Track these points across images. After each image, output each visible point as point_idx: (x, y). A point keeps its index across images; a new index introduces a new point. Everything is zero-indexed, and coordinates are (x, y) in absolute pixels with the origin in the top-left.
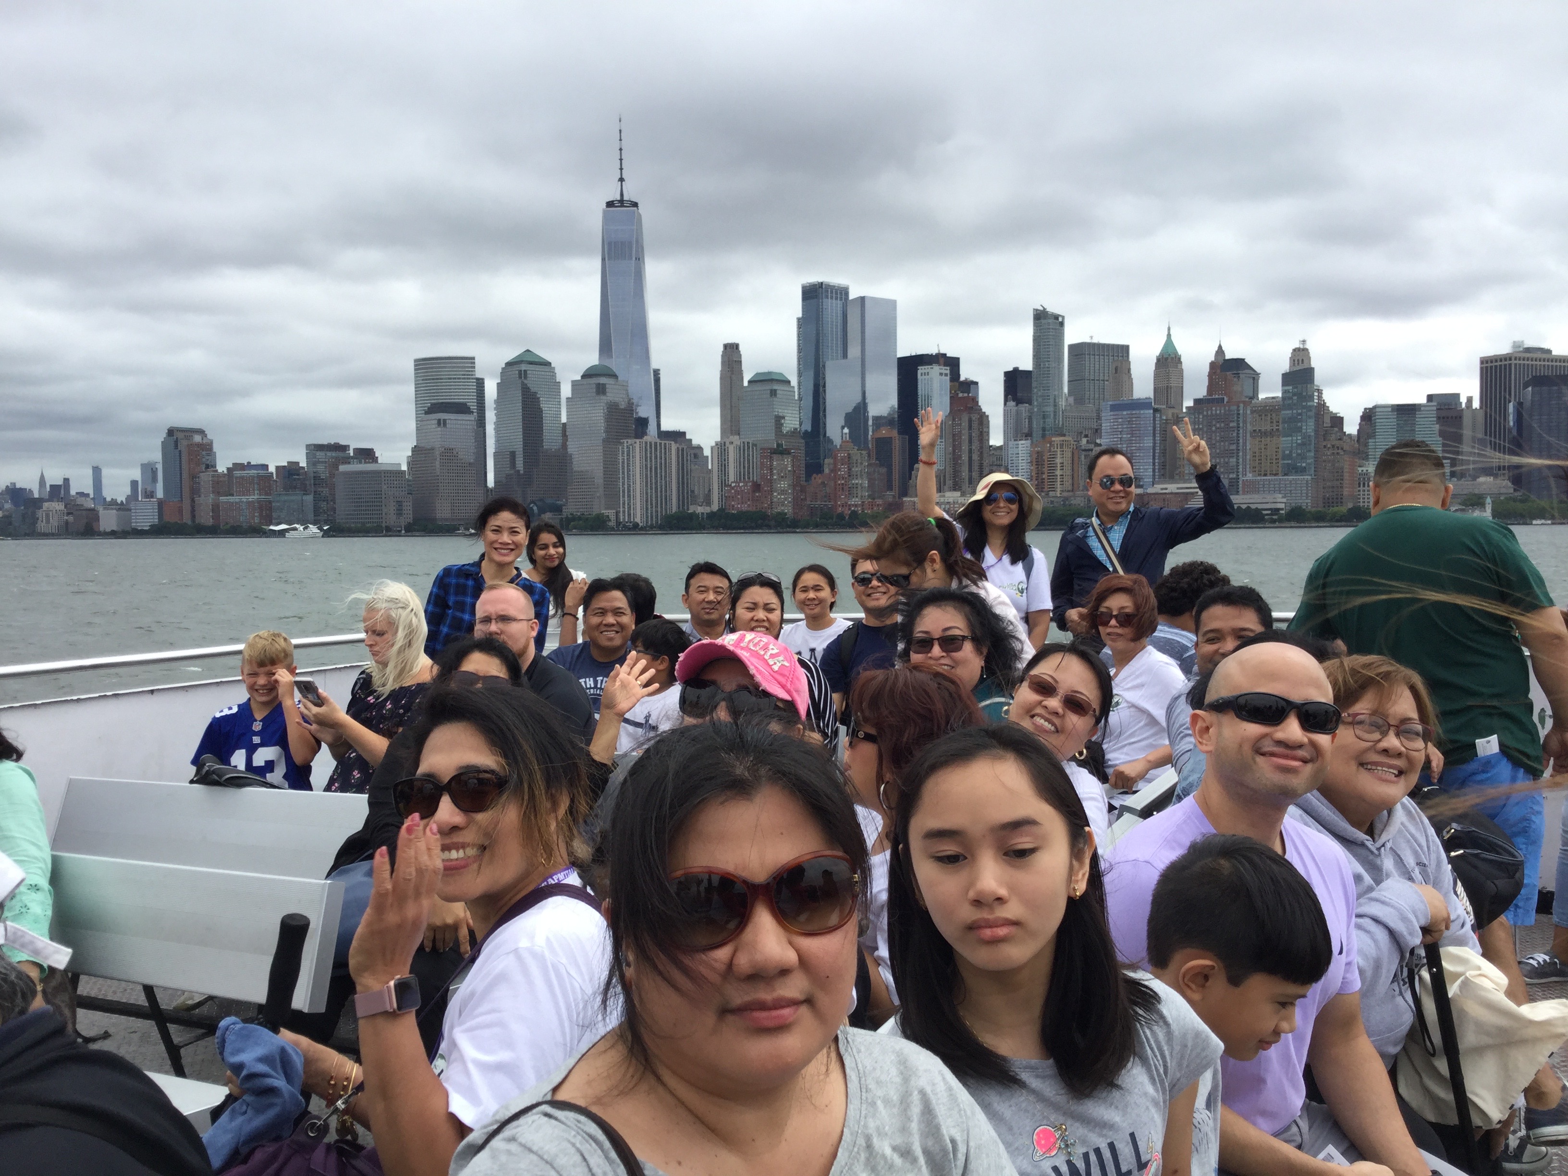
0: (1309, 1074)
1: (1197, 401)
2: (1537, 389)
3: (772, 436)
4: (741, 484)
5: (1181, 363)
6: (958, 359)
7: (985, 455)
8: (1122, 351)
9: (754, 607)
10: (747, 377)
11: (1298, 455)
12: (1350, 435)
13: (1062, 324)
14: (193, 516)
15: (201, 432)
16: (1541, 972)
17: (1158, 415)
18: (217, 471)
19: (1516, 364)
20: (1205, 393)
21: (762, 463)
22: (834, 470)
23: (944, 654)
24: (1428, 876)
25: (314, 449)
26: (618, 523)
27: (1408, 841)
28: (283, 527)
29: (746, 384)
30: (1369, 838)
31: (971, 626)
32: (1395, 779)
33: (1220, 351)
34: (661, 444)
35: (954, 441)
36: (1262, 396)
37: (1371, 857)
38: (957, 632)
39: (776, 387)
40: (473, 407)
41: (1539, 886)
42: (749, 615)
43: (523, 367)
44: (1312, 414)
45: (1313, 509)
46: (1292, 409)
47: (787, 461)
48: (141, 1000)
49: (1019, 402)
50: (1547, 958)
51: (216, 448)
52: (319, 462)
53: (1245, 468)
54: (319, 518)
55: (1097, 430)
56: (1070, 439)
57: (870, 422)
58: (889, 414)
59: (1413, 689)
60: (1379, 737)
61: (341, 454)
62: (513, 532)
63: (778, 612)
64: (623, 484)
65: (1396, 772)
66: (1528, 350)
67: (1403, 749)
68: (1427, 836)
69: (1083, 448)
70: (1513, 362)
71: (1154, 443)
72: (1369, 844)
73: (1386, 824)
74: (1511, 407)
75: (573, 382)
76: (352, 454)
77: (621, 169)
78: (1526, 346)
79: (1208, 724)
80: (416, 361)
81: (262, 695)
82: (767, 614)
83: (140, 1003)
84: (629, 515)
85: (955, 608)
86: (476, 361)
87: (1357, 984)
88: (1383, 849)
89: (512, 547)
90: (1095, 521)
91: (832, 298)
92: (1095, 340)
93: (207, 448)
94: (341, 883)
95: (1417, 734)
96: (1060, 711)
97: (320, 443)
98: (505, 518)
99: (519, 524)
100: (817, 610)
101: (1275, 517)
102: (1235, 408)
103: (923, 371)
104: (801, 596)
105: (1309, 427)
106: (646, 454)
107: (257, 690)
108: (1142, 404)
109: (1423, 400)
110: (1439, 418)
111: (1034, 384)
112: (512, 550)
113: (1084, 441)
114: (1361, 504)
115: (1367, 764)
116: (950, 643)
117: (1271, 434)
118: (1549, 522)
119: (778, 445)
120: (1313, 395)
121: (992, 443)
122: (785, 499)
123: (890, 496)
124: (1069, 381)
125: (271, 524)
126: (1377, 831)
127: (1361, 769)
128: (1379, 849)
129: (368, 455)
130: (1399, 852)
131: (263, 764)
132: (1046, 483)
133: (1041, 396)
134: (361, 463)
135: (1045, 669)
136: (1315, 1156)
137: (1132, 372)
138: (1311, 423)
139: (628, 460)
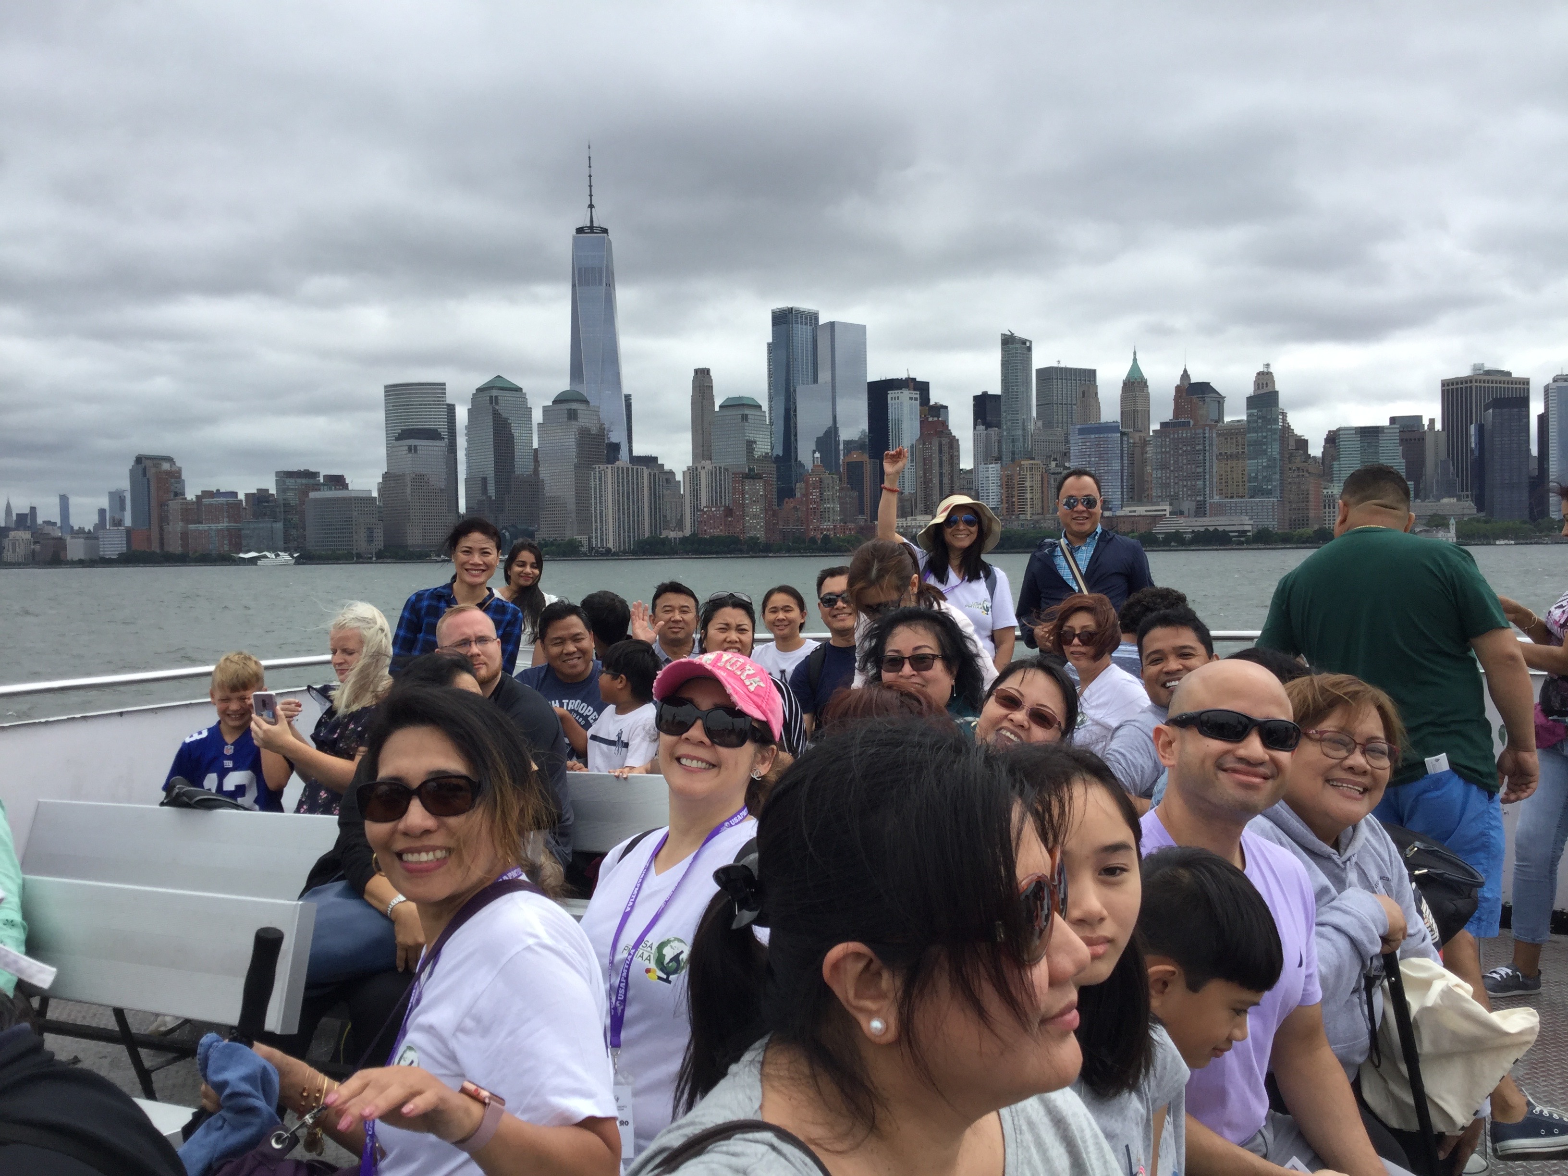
0: (1271, 1082)
1: (1163, 425)
2: (1497, 410)
3: (743, 460)
4: (713, 509)
5: (1147, 387)
6: (928, 383)
7: (955, 479)
8: (1090, 375)
9: (726, 627)
10: (718, 403)
11: (1264, 477)
12: (1314, 457)
13: (1029, 349)
14: (162, 544)
15: (170, 460)
16: (1503, 986)
17: (1125, 438)
18: (185, 499)
19: (1476, 387)
20: (1172, 418)
21: (734, 488)
22: (806, 495)
23: (915, 673)
24: (1391, 890)
25: (284, 476)
26: (591, 549)
27: (1372, 855)
28: (253, 554)
29: (717, 409)
30: (1335, 851)
31: (942, 646)
32: (1360, 796)
33: (1185, 375)
34: (632, 469)
35: (925, 464)
36: (1227, 419)
37: (1337, 871)
38: (927, 651)
39: (747, 412)
40: (444, 433)
41: (1502, 901)
42: (722, 636)
43: (495, 393)
44: (1277, 437)
45: (1280, 531)
46: (1256, 432)
47: (759, 486)
48: (111, 1024)
49: (988, 425)
50: (1509, 971)
51: (184, 476)
52: (288, 489)
53: (1211, 491)
54: (289, 545)
55: (1065, 454)
56: (1039, 462)
57: (841, 447)
58: (860, 438)
59: (1381, 709)
60: (1346, 754)
61: (311, 481)
62: (484, 552)
63: (750, 633)
64: (596, 509)
65: (1361, 790)
66: (1488, 372)
67: (1369, 767)
68: (1389, 851)
69: (1052, 471)
70: (1474, 384)
71: (1122, 466)
72: (1335, 857)
73: (1352, 839)
74: (1473, 429)
75: (544, 407)
76: (322, 481)
77: (591, 196)
78: (1485, 369)
79: (1170, 738)
80: (386, 387)
81: (236, 719)
82: (739, 635)
83: (110, 1028)
84: (602, 540)
85: (925, 628)
86: (447, 387)
87: (1318, 994)
88: (1348, 862)
89: (482, 568)
90: (1063, 541)
91: (801, 323)
92: (1062, 365)
93: (176, 475)
94: (313, 904)
95: (1383, 753)
96: (1026, 724)
97: (290, 470)
98: (476, 539)
99: (490, 545)
100: (786, 631)
101: (1242, 539)
102: (1201, 431)
103: (893, 396)
104: (771, 617)
105: (1274, 450)
106: (618, 479)
107: (229, 715)
108: (1109, 428)
109: (1386, 423)
110: (1402, 440)
111: (1003, 408)
112: (483, 571)
113: (1053, 464)
114: (1327, 526)
115: (1333, 780)
116: (920, 662)
117: (1236, 457)
118: (1513, 542)
119: (750, 470)
120: (1278, 419)
121: (962, 466)
122: (758, 524)
123: (861, 520)
124: (1037, 406)
125: (241, 551)
126: (1342, 846)
127: (1327, 785)
128: (1344, 863)
129: (338, 481)
130: (1363, 867)
131: (233, 789)
132: (1016, 507)
133: (1010, 420)
134: (331, 490)
135: (1011, 684)
136: (1282, 1164)
137: (1099, 396)
138: (1276, 446)
139: (600, 485)
